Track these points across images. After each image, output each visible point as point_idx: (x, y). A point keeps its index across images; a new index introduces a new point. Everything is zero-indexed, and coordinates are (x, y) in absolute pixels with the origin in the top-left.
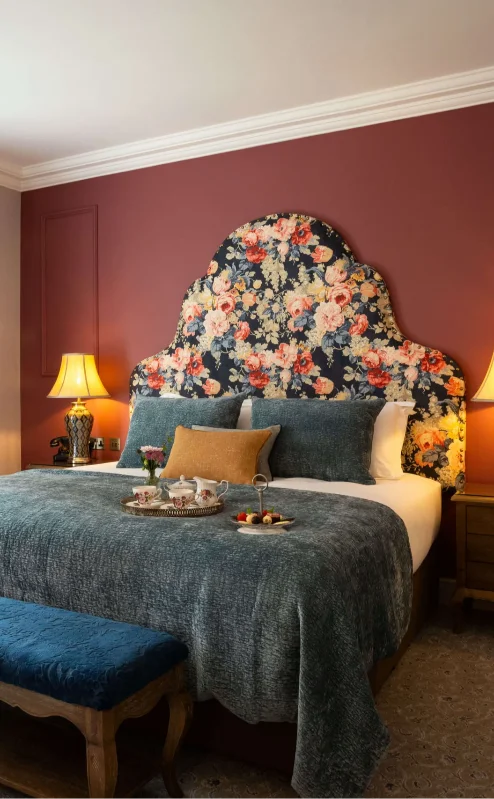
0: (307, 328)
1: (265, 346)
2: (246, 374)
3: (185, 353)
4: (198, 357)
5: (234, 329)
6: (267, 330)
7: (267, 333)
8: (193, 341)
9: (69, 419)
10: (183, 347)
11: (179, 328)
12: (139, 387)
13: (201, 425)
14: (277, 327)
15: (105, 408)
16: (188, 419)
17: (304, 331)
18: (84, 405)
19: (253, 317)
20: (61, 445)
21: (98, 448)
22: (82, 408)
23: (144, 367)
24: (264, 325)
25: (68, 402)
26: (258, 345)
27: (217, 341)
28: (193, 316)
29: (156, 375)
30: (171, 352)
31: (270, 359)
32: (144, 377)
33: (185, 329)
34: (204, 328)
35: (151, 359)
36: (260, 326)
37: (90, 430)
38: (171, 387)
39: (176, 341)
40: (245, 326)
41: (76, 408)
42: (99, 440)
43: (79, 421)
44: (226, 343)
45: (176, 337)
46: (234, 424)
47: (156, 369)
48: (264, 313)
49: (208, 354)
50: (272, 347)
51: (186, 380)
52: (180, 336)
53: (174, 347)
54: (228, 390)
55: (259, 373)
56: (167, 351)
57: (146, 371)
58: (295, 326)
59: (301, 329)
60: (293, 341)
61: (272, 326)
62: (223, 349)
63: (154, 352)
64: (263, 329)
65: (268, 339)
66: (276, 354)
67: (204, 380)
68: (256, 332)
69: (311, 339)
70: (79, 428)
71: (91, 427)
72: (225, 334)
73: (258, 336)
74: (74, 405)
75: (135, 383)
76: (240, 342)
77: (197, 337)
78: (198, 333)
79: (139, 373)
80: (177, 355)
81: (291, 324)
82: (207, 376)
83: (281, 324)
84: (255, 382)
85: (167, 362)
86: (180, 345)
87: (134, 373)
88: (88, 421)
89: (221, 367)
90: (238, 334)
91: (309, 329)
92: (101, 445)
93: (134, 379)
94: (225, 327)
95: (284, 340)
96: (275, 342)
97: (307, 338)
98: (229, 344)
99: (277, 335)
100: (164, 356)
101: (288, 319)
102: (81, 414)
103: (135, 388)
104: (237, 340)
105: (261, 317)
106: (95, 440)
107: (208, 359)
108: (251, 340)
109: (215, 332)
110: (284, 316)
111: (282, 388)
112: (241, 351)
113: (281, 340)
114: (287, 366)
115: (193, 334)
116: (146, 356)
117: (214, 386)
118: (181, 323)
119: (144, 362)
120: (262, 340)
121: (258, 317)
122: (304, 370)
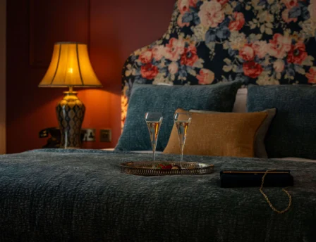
0: (301, 18)
1: (260, 36)
2: (240, 64)
3: (179, 44)
4: (192, 47)
5: (229, 20)
6: (261, 21)
7: (261, 24)
8: (188, 31)
9: (61, 109)
10: (177, 38)
11: (172, 19)
12: (132, 78)
13: (198, 109)
14: (271, 18)
15: (97, 98)
16: (185, 104)
17: (298, 22)
18: (76, 95)
19: (248, 8)
20: (50, 136)
21: (89, 139)
22: (74, 97)
23: (138, 57)
24: (258, 16)
25: (60, 92)
26: (252, 36)
27: (211, 31)
28: (187, 7)
29: (150, 65)
30: (165, 42)
31: (264, 49)
32: (138, 67)
33: (180, 20)
34: (198, 19)
35: (144, 49)
36: (255, 17)
37: (81, 120)
38: (165, 77)
39: (170, 31)
40: (240, 17)
41: (68, 97)
42: (89, 131)
43: (72, 111)
44: (220, 32)
45: (170, 27)
46: (230, 108)
47: (149, 59)
48: (259, 4)
49: (203, 44)
50: (266, 38)
51: (179, 70)
52: (174, 27)
53: (168, 37)
54: (221, 79)
55: (253, 63)
56: (161, 42)
57: (139, 61)
58: (289, 17)
59: (295, 20)
60: (287, 32)
61: (266, 17)
62: (217, 39)
63: (148, 42)
64: (258, 19)
65: (262, 29)
66: (270, 44)
67: (197, 70)
68: (251, 23)
69: (305, 29)
70: (72, 118)
71: (83, 117)
72: (219, 24)
73: (253, 27)
74: (66, 95)
75: (128, 74)
76: (234, 33)
77: (192, 28)
78: (193, 23)
79: (132, 63)
80: (171, 45)
81: (285, 15)
82: (201, 66)
83: (275, 15)
84: (248, 72)
85: (161, 52)
86: (174, 35)
87: (127, 63)
88: (80, 110)
89: (215, 57)
90: (233, 25)
91: (303, 20)
92: (91, 136)
93: (126, 69)
94: (220, 17)
95: (278, 30)
96: (269, 32)
97: (301, 29)
98: (224, 34)
99: (271, 26)
100: (157, 47)
101: (282, 10)
102: (74, 103)
103: (127, 79)
104: (231, 31)
105: (257, 8)
106: (85, 132)
107: (202, 49)
108: (245, 30)
109: (210, 22)
110: (278, 6)
111: (275, 78)
112: (236, 42)
113: (275, 31)
114: (281, 56)
115: (188, 24)
116: (140, 47)
117: (208, 76)
118: (175, 13)
119: (136, 53)
120: (257, 31)
121: (252, 8)
122: (297, 60)
